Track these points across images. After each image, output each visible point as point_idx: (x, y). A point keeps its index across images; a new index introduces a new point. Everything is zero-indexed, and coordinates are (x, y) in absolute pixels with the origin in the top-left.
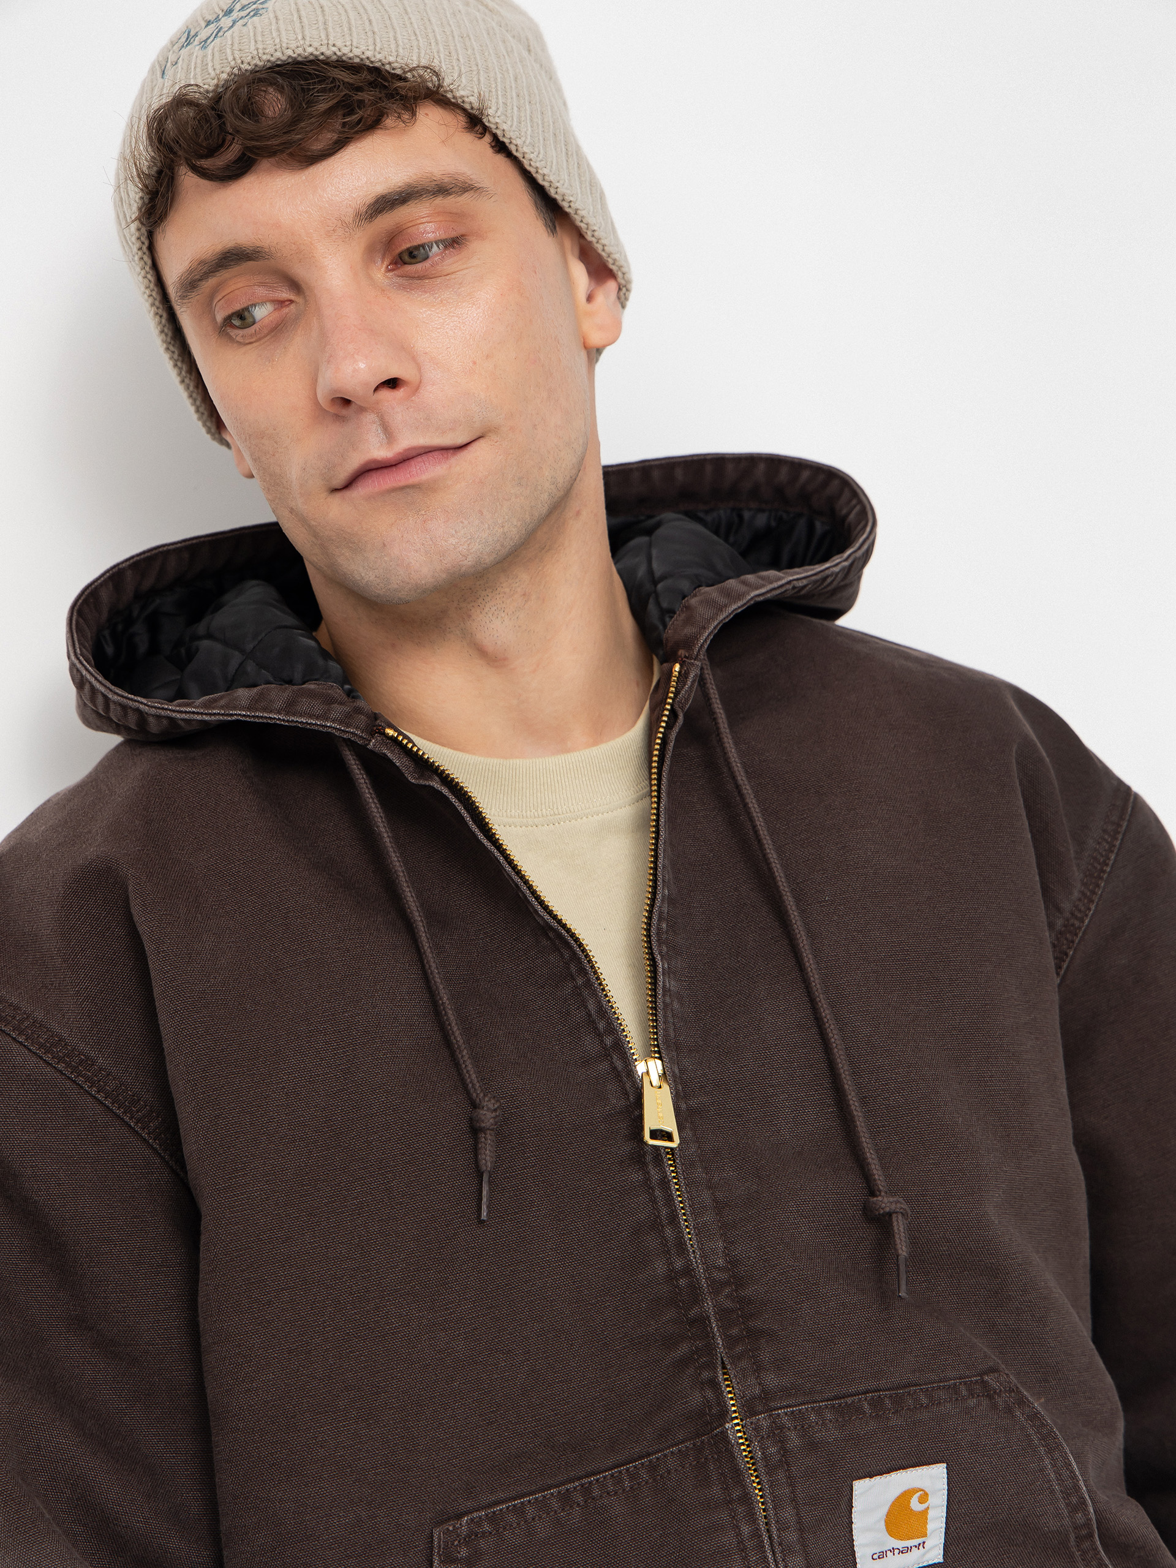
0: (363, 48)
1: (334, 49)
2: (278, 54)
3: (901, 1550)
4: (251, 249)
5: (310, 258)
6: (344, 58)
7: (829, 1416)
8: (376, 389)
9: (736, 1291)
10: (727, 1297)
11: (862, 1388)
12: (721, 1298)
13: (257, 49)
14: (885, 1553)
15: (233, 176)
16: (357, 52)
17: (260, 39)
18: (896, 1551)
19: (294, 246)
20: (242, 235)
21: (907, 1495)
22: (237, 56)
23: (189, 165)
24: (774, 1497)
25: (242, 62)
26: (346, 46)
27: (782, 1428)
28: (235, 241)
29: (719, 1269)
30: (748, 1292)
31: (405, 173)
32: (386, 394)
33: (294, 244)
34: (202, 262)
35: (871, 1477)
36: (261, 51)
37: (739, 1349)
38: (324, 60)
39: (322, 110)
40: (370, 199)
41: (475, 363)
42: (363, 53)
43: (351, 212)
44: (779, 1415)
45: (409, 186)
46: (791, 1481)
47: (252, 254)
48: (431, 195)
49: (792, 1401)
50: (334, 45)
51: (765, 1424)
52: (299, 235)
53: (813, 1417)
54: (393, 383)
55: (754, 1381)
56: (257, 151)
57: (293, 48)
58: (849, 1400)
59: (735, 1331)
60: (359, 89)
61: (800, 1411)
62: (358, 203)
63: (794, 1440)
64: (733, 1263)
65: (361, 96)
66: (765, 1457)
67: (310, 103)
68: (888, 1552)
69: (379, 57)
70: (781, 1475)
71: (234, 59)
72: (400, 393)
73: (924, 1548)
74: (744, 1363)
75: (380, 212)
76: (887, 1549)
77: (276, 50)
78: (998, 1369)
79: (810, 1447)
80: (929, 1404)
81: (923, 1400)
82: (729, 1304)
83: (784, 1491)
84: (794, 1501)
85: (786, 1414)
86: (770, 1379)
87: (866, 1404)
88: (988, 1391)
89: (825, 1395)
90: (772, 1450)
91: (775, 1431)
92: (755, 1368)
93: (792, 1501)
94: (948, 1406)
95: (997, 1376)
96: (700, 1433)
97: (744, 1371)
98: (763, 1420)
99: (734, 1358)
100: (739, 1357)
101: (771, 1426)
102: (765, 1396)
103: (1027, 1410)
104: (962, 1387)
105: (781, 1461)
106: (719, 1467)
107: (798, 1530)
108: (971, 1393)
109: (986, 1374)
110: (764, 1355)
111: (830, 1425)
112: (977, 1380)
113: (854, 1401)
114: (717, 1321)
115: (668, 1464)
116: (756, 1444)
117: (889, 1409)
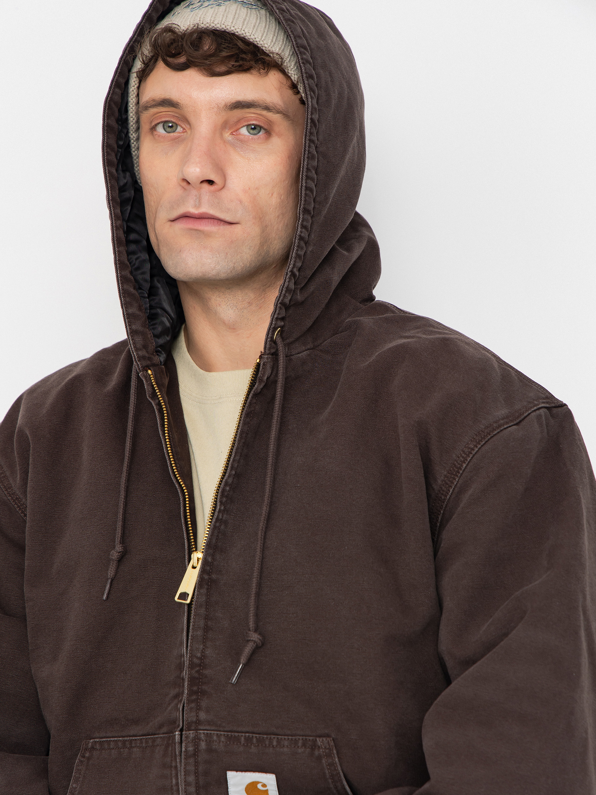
0: (256, 36)
1: (243, 32)
2: (218, 25)
4: (175, 102)
5: (198, 116)
6: (246, 37)
7: (223, 739)
8: (202, 182)
9: (202, 670)
11: (244, 730)
12: (193, 672)
13: (211, 20)
15: (180, 69)
16: (252, 37)
17: (214, 16)
19: (193, 108)
20: (174, 94)
21: (255, 783)
22: (202, 20)
23: (162, 58)
25: (203, 23)
26: (249, 33)
27: (200, 739)
28: (170, 97)
29: (197, 658)
30: (206, 672)
31: (254, 95)
32: (206, 186)
33: (194, 107)
34: (154, 100)
35: (237, 771)
36: (212, 21)
37: (194, 697)
38: (237, 35)
39: (224, 55)
40: (234, 101)
41: (249, 189)
42: (255, 38)
43: (223, 103)
44: (200, 733)
45: (253, 101)
46: (196, 764)
47: (175, 105)
48: (262, 109)
49: (209, 728)
50: (244, 30)
51: (191, 736)
52: (197, 104)
53: (215, 738)
54: (211, 182)
55: (195, 714)
56: (190, 62)
57: (226, 25)
58: (236, 734)
59: (195, 688)
60: (245, 53)
61: (211, 733)
62: (228, 100)
63: (203, 745)
64: (203, 657)
65: (244, 56)
66: (186, 751)
67: (221, 51)
69: (261, 42)
70: (192, 760)
71: (200, 20)
72: (212, 188)
74: (193, 705)
75: (236, 108)
77: (218, 23)
78: (328, 736)
79: (210, 750)
80: (277, 746)
81: (275, 743)
82: (196, 675)
83: (192, 768)
84: (196, 773)
85: (204, 733)
86: (203, 716)
87: (243, 739)
88: (314, 746)
89: (225, 729)
90: (191, 749)
91: (196, 741)
92: (199, 708)
93: (195, 773)
94: (285, 749)
95: (324, 739)
96: (172, 732)
97: (191, 708)
98: (192, 734)
99: (190, 701)
100: (192, 701)
101: (195, 737)
102: (198, 722)
103: (330, 761)
104: (301, 742)
105: (194, 754)
106: (172, 750)
107: (196, 787)
108: (304, 745)
109: (320, 736)
110: (204, 703)
111: (221, 744)
112: (313, 739)
113: (238, 735)
114: (188, 681)
115: (158, 741)
116: (184, 744)
117: (254, 744)
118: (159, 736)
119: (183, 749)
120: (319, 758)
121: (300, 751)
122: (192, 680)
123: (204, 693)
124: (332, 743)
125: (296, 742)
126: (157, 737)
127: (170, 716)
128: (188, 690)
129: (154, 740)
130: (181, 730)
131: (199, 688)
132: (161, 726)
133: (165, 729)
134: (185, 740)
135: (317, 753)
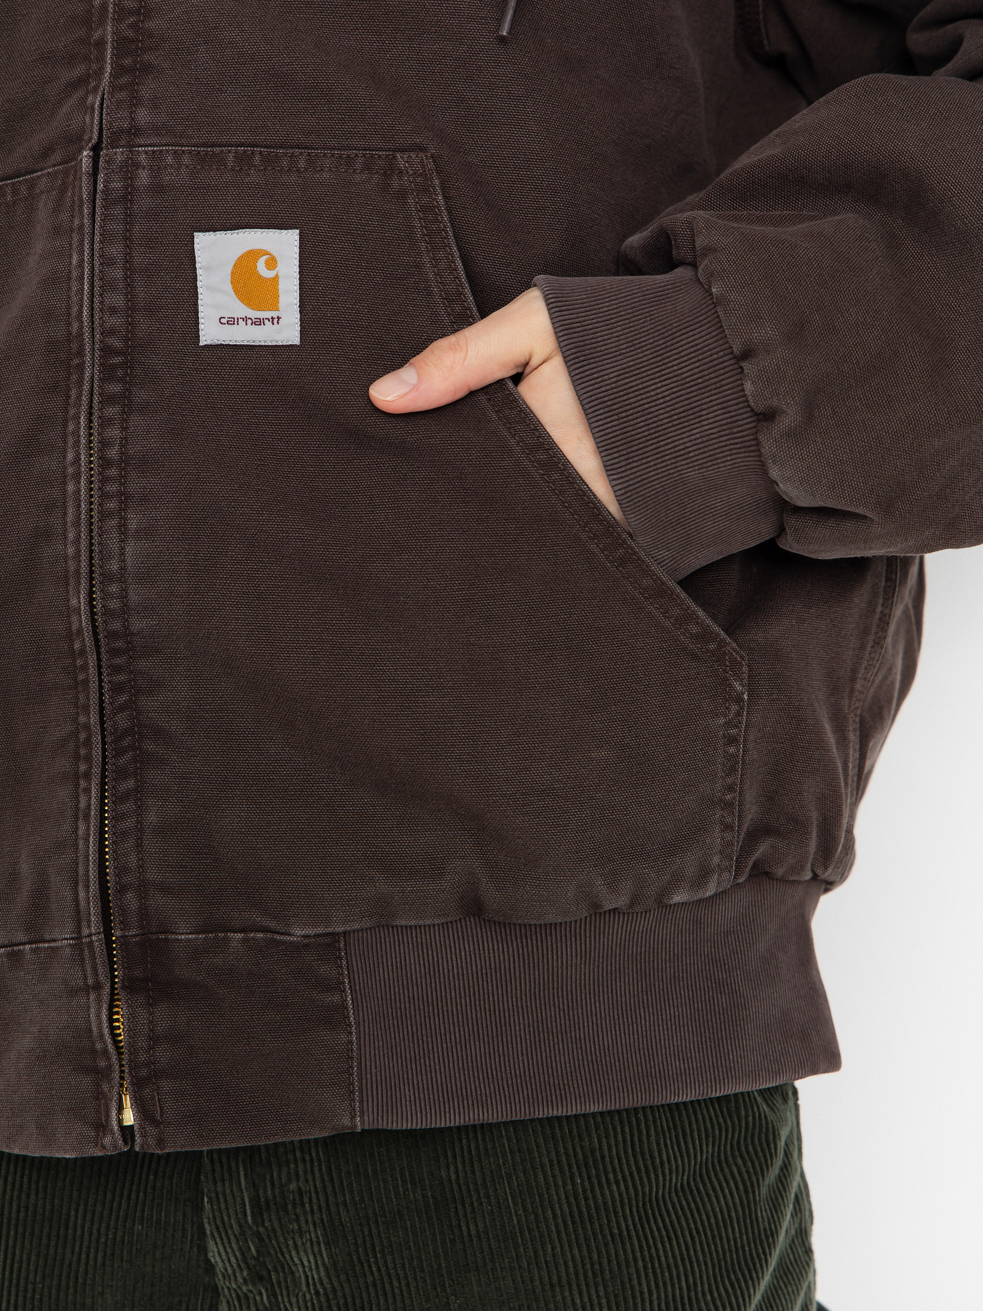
3: (254, 320)
7: (186, 160)
9: (143, 22)
10: (130, 26)
11: (234, 140)
12: (123, 26)
14: (236, 320)
18: (249, 322)
21: (251, 256)
24: (104, 231)
27: (137, 166)
30: (151, 25)
35: (215, 231)
37: (124, 80)
44: (138, 152)
46: (129, 219)
49: (155, 140)
51: (120, 158)
53: (170, 160)
55: (126, 114)
58: (217, 150)
59: (128, 61)
61: (161, 151)
63: (144, 178)
66: (106, 190)
68: (241, 321)
70: (118, 210)
73: (278, 323)
74: (122, 95)
76: (239, 317)
78: (422, 149)
79: (158, 189)
80: (306, 169)
81: (302, 164)
82: (130, 34)
83: (117, 227)
84: (128, 240)
85: (146, 152)
86: (143, 116)
87: (231, 157)
88: (390, 170)
89: (194, 141)
90: (117, 185)
91: (130, 168)
92: (135, 102)
93: (126, 239)
94: (326, 175)
95: (413, 155)
96: (73, 157)
97: (119, 102)
98: (119, 154)
99: (115, 88)
100: (121, 88)
101: (126, 161)
102: (135, 131)
103: (425, 200)
104: (360, 160)
105: (124, 197)
106: (73, 195)
107: (126, 269)
108: (367, 167)
109: (403, 151)
110: (146, 91)
111: (183, 170)
112: (387, 156)
113: (222, 152)
114: (113, 48)
115: (42, 184)
116: (101, 177)
117: (255, 166)
118: (45, 171)
119: (100, 186)
120: (402, 195)
121: (358, 178)
122: (122, 44)
123: (147, 69)
124: (430, 165)
125: (350, 161)
126: (38, 177)
127: (69, 126)
128: (112, 66)
129: (31, 185)
130: (96, 149)
131: (135, 62)
132: (47, 152)
133: (57, 157)
134: (105, 168)
135: (395, 184)
